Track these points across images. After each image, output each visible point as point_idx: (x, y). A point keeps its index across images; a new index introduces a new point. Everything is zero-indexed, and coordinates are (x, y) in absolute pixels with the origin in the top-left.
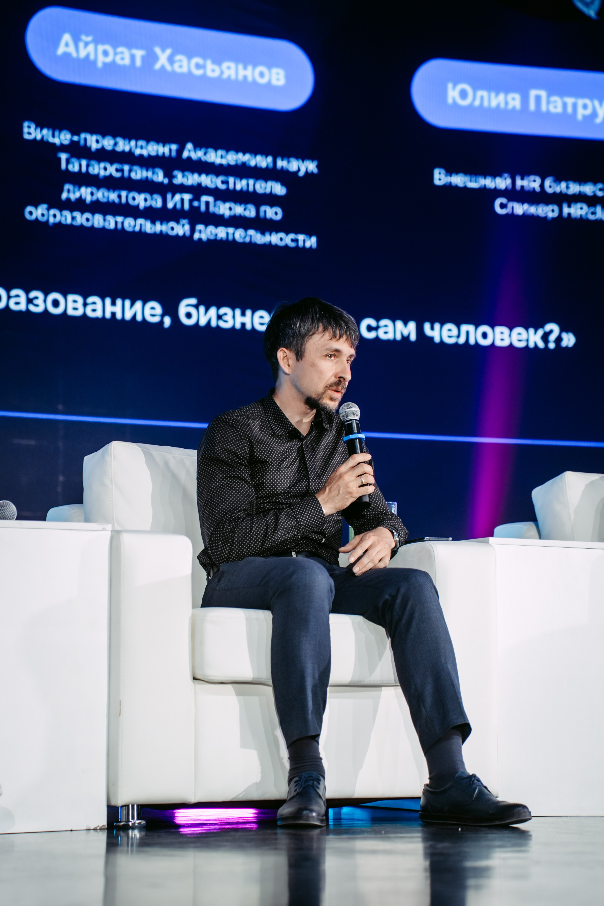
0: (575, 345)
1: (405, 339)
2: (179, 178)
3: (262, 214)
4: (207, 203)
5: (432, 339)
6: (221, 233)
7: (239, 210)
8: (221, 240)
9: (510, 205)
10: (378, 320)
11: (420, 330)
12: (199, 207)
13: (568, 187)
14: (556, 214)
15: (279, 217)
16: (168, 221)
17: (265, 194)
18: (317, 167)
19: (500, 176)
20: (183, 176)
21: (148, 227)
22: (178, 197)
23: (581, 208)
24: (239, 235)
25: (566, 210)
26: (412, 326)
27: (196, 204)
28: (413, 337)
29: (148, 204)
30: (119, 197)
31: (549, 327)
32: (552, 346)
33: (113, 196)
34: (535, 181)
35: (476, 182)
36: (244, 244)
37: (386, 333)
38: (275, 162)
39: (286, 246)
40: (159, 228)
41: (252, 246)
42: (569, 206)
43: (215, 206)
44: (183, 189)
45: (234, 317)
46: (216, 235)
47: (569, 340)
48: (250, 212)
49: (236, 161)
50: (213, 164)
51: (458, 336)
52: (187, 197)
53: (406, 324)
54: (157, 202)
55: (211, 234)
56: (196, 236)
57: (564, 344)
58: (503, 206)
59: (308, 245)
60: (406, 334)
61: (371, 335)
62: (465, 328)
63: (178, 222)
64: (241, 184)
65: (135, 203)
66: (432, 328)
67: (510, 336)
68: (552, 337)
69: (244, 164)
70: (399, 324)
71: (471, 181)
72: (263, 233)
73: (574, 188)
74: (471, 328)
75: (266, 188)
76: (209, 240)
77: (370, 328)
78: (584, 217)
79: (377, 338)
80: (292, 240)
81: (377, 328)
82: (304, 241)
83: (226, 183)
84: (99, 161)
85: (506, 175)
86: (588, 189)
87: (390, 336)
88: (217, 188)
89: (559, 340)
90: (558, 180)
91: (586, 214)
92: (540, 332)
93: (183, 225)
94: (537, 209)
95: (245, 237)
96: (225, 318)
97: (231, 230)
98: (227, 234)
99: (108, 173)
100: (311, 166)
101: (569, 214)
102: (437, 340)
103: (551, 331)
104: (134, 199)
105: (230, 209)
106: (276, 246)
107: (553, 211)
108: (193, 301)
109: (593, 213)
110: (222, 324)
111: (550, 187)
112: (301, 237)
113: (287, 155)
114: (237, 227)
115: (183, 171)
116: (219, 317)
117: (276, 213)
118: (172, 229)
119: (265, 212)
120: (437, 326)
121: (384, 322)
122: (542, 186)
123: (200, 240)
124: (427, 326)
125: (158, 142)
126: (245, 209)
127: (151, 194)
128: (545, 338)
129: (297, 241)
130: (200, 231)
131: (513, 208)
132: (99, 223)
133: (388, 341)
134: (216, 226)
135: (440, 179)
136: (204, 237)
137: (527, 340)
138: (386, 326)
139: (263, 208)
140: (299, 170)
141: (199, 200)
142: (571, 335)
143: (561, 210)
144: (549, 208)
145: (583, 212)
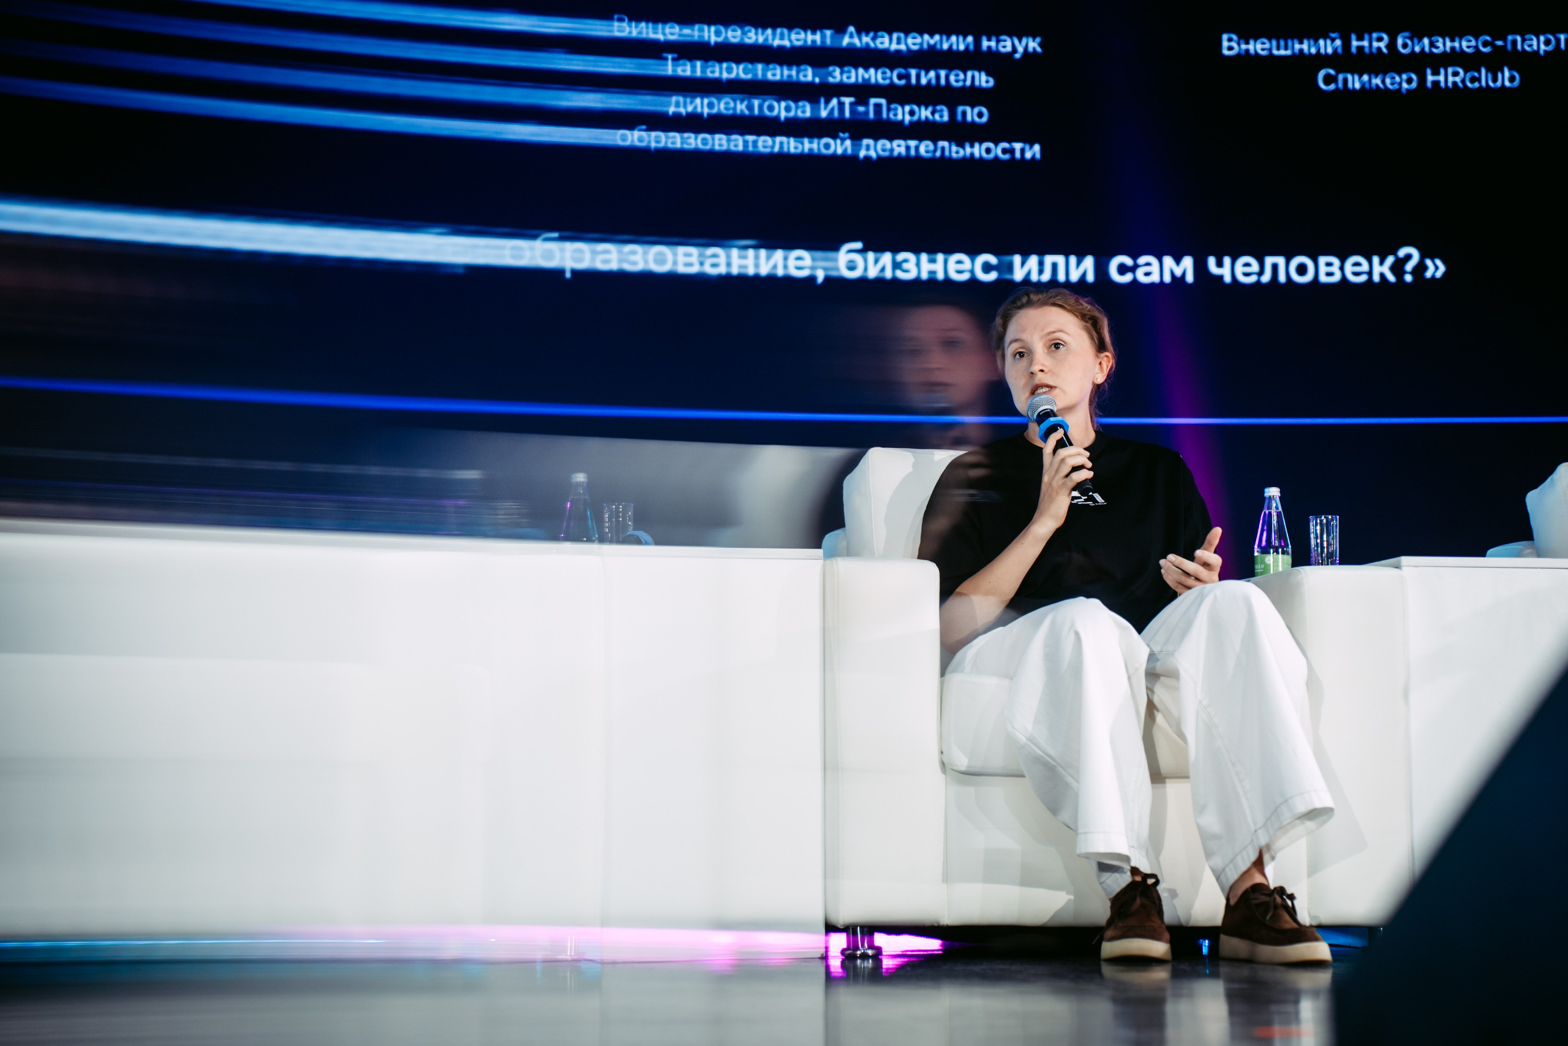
0: (1445, 275)
1: (1178, 281)
2: (836, 75)
3: (959, 117)
4: (878, 107)
5: (1221, 277)
6: (899, 147)
7: (925, 113)
8: (900, 154)
9: (1341, 77)
10: (1135, 258)
11: (1200, 268)
12: (867, 113)
13: (1432, 45)
14: (1414, 85)
15: (985, 119)
16: (820, 137)
17: (963, 88)
18: (1040, 45)
19: (1325, 37)
20: (842, 73)
21: (792, 145)
22: (834, 102)
23: (1455, 74)
24: (925, 148)
25: (1430, 79)
26: (1188, 262)
27: (861, 109)
28: (1190, 278)
29: (792, 114)
30: (750, 107)
31: (1402, 252)
32: (1408, 278)
33: (741, 107)
34: (1380, 39)
35: (1286, 48)
36: (933, 160)
37: (1147, 274)
38: (977, 42)
39: (996, 158)
40: (808, 145)
41: (945, 162)
42: (1436, 73)
43: (889, 110)
44: (842, 89)
45: (918, 264)
46: (892, 150)
47: (1437, 268)
48: (943, 115)
49: (921, 44)
50: (886, 51)
51: (1261, 273)
52: (847, 100)
53: (1178, 261)
54: (805, 110)
55: (884, 150)
56: (862, 154)
57: (1428, 274)
58: (1328, 79)
59: (1028, 155)
60: (1178, 272)
61: (1127, 278)
62: (1269, 261)
63: (834, 137)
64: (927, 78)
65: (775, 113)
66: (1220, 264)
67: (1342, 268)
68: (1409, 267)
69: (932, 48)
70: (1168, 261)
71: (1278, 49)
72: (961, 145)
73: (1444, 45)
74: (1280, 261)
75: (965, 80)
76: (879, 158)
77: (1123, 269)
78: (1461, 85)
79: (1135, 281)
80: (1004, 151)
81: (1133, 269)
82: (1023, 151)
83: (907, 77)
84: (720, 60)
85: (1333, 35)
86: (1466, 45)
87: (1155, 278)
88: (892, 84)
89: (1421, 268)
90: (1417, 35)
91: (1463, 81)
92: (1390, 260)
93: (843, 140)
94: (1383, 82)
95: (935, 151)
96: (905, 266)
97: (913, 143)
98: (908, 148)
99: (733, 76)
100: (1033, 45)
101: (1436, 83)
102: (1228, 279)
103: (1409, 257)
104: (771, 108)
105: (912, 113)
106: (981, 159)
107: (1410, 81)
108: (859, 245)
109: (1473, 80)
110: (900, 275)
111: (1405, 46)
112: (1018, 146)
113: (995, 32)
114: (921, 139)
115: (841, 66)
116: (896, 265)
117: (980, 115)
118: (827, 146)
119: (964, 113)
120: (1227, 260)
121: (1142, 260)
122: (1392, 45)
123: (868, 158)
124: (1212, 261)
125: (805, 30)
126: (933, 113)
127: (796, 101)
128: (1398, 268)
129: (1012, 151)
130: (868, 147)
131: (1345, 81)
132: (720, 145)
133: (1153, 285)
134: (891, 139)
135: (1230, 48)
136: (873, 154)
137: (1370, 273)
138: (1148, 264)
139: (960, 109)
140: (1015, 50)
141: (866, 103)
142: (1438, 262)
143: (1422, 79)
144: (1404, 77)
145: (1458, 79)
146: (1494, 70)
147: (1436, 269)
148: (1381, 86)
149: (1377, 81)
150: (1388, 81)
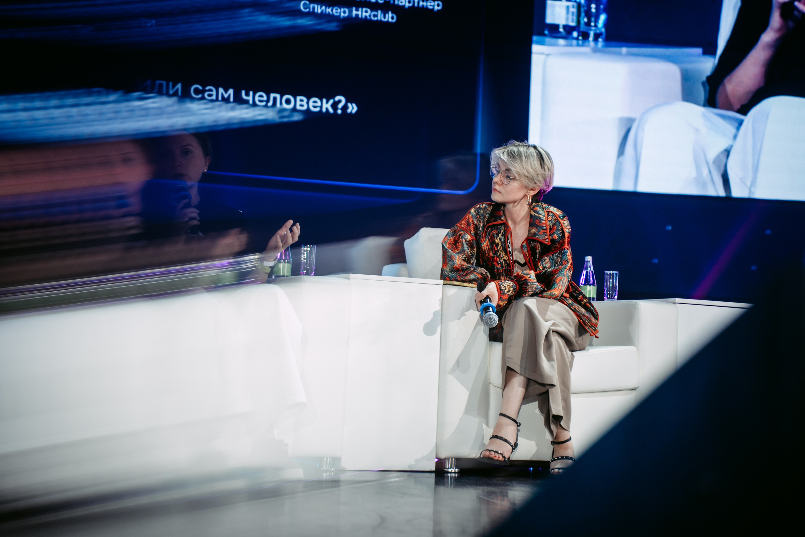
0: (357, 112)
1: (226, 101)
5: (247, 102)
9: (312, 6)
10: (204, 86)
11: (238, 95)
14: (347, 15)
23: (366, 12)
25: (354, 12)
26: (231, 91)
28: (232, 100)
31: (337, 98)
32: (339, 112)
37: (210, 95)
42: (357, 10)
51: (268, 101)
53: (226, 90)
57: (349, 111)
58: (305, 6)
60: (226, 97)
61: (200, 96)
62: (272, 95)
66: (247, 94)
67: (308, 103)
68: (340, 106)
70: (221, 89)
74: (278, 96)
77: (198, 91)
78: (368, 18)
79: (204, 98)
81: (204, 92)
87: (214, 98)
89: (345, 108)
91: (370, 16)
92: (331, 101)
94: (332, 10)
101: (357, 15)
102: (251, 103)
103: (340, 101)
107: (344, 12)
109: (375, 16)
120: (251, 93)
121: (209, 88)
124: (243, 93)
128: (335, 105)
131: (314, 8)
133: (212, 101)
137: (321, 107)
138: (211, 90)
142: (354, 105)
143: (351, 12)
144: (342, 10)
145: (367, 14)
146: (385, 13)
147: (353, 108)
148: (331, 13)
149: (329, 10)
150: (334, 11)
